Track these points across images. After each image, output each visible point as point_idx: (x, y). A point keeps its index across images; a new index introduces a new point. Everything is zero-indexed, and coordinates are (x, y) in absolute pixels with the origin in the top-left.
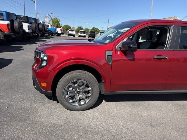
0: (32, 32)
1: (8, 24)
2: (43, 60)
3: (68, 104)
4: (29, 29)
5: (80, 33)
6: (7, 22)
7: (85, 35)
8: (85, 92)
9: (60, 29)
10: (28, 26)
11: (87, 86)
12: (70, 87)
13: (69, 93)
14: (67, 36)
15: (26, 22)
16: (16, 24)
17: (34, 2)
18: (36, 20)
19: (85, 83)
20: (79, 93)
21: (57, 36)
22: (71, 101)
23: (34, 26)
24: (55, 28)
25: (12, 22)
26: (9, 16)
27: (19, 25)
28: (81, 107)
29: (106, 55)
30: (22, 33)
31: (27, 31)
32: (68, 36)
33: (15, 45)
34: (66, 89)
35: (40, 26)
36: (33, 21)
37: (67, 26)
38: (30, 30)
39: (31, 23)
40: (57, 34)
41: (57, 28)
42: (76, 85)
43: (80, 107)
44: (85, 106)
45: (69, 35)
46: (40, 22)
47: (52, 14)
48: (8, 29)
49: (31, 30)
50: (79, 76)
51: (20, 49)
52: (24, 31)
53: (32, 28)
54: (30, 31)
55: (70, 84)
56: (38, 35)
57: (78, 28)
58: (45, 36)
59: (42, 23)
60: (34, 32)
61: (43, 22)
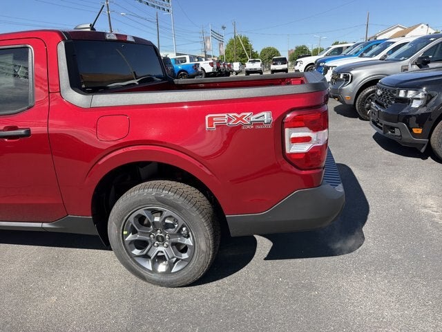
5: (274, 64)
7: (285, 66)
9: (210, 64)
17: (168, 11)
37: (269, 50)
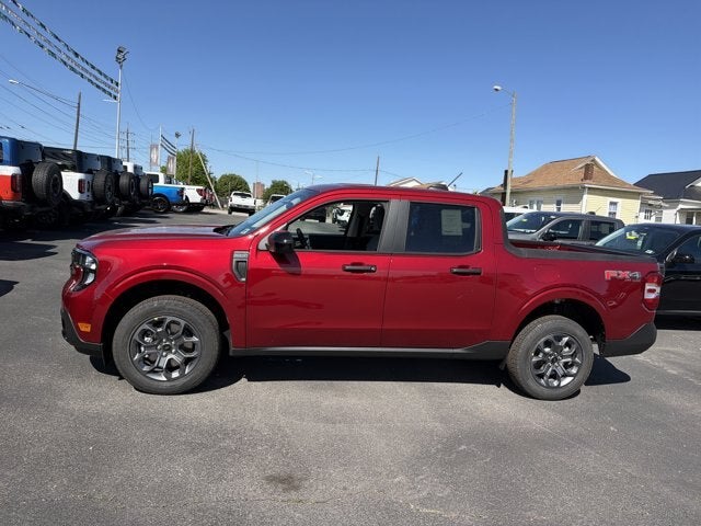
0: (90, 199)
1: (14, 177)
2: (87, 271)
3: (139, 376)
4: (80, 191)
6: (9, 170)
8: (182, 348)
9: (198, 190)
10: (80, 182)
11: (188, 332)
12: (145, 333)
13: (142, 349)
14: (226, 212)
15: (74, 169)
16: (40, 176)
17: (115, 98)
18: (109, 161)
19: (183, 323)
20: (168, 349)
21: (185, 212)
22: (146, 368)
23: (100, 180)
24: (181, 185)
25: (28, 169)
26: (21, 151)
27: (48, 179)
28: (172, 384)
29: (234, 260)
30: (56, 203)
31: (75, 195)
32: (230, 213)
33: (29, 241)
34: (136, 337)
35: (124, 181)
36: (99, 166)
37: (232, 178)
38: (86, 193)
39: (89, 172)
40: (185, 208)
41: (186, 187)
42: (159, 330)
43: (168, 384)
44: (183, 380)
45: (233, 209)
46: (126, 167)
47: (177, 135)
48: (13, 189)
49: (89, 194)
50: (168, 307)
51: (43, 252)
52: (66, 196)
53: (92, 187)
54: (87, 197)
55: (146, 326)
56: (114, 209)
57: (272, 186)
58: (141, 211)
59: (130, 170)
60: (98, 199)
61: (135, 167)
